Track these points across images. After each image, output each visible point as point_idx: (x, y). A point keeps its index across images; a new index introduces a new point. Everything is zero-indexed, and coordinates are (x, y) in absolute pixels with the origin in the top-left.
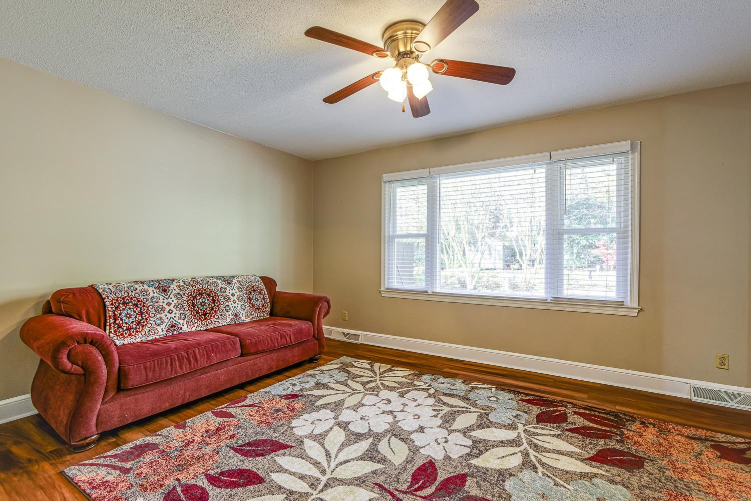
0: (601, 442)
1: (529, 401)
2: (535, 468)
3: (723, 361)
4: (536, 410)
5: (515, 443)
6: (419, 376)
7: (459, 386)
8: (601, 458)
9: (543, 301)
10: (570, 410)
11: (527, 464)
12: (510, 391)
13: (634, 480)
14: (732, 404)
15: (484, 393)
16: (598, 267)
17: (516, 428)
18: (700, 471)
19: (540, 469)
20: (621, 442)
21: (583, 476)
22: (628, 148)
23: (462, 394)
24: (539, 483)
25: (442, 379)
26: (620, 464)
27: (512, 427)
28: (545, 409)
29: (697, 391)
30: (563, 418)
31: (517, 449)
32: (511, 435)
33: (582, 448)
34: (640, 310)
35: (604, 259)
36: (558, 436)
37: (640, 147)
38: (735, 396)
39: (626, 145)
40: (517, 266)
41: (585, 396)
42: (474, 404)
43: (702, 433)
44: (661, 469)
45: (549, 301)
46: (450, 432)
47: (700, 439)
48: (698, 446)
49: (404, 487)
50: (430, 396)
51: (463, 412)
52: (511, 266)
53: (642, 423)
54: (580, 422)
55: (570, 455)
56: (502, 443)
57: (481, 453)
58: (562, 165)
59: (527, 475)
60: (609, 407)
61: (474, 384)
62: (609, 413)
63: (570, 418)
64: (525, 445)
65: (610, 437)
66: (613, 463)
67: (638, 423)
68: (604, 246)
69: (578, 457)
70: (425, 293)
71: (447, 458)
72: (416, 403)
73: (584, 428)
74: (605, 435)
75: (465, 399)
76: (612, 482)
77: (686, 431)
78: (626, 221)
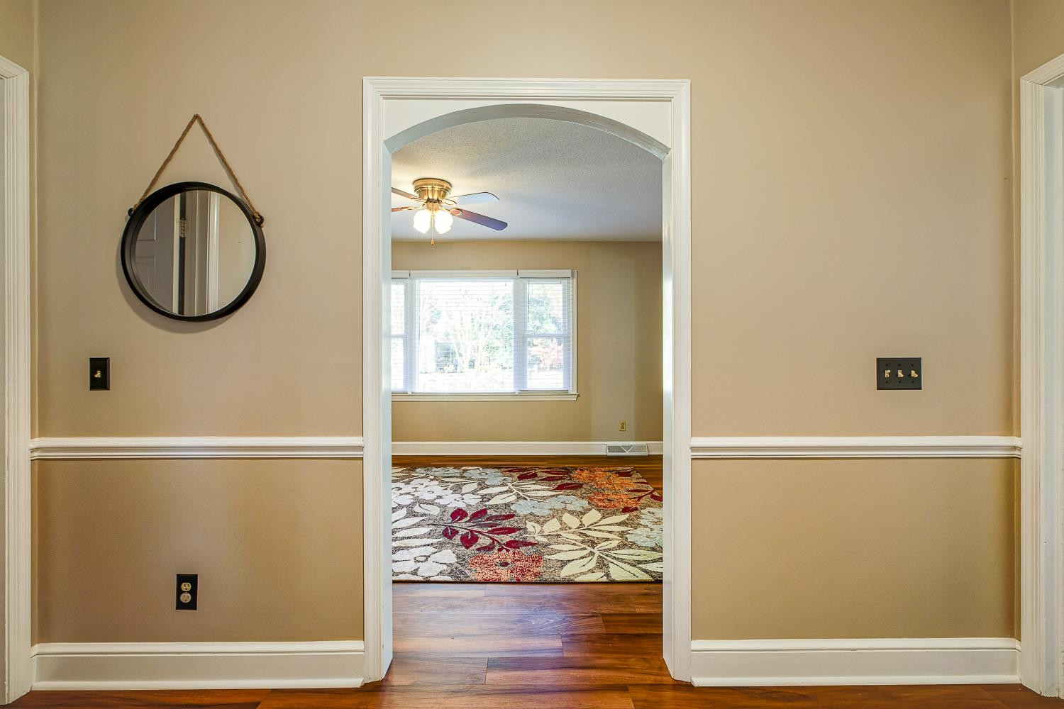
0: (560, 482)
1: (510, 471)
2: (525, 499)
3: (623, 426)
4: (516, 475)
5: (510, 491)
6: (414, 469)
7: (451, 470)
8: (560, 488)
9: (513, 394)
10: (537, 471)
11: (519, 498)
12: (494, 468)
13: (578, 492)
14: (627, 453)
15: (473, 472)
16: (536, 366)
17: (507, 485)
18: (610, 483)
19: (528, 498)
20: (571, 479)
21: (551, 496)
22: (570, 275)
23: (458, 475)
24: (529, 504)
25: (434, 469)
26: (571, 488)
27: (504, 485)
28: (521, 473)
29: (610, 449)
30: (535, 475)
31: (511, 494)
32: (505, 488)
33: (549, 486)
34: (578, 396)
35: (542, 359)
36: (534, 484)
37: (577, 275)
38: (629, 447)
39: (568, 273)
40: (451, 368)
41: (545, 463)
42: (470, 478)
43: (611, 469)
44: (591, 486)
45: (517, 394)
46: (462, 495)
47: (610, 471)
48: (608, 474)
49: (450, 521)
50: (432, 480)
51: (465, 484)
52: (445, 368)
53: (581, 470)
54: (546, 475)
55: (543, 490)
56: (501, 493)
57: (490, 499)
58: (525, 281)
59: (521, 502)
60: (561, 466)
61: (464, 468)
62: (562, 468)
63: (539, 474)
64: (515, 491)
65: (564, 479)
66: (568, 488)
67: (578, 470)
68: (541, 344)
69: (548, 490)
70: (405, 394)
71: (468, 505)
72: (423, 486)
73: (549, 477)
74: (561, 478)
75: (462, 477)
76: (568, 495)
77: (603, 469)
78: (569, 329)
